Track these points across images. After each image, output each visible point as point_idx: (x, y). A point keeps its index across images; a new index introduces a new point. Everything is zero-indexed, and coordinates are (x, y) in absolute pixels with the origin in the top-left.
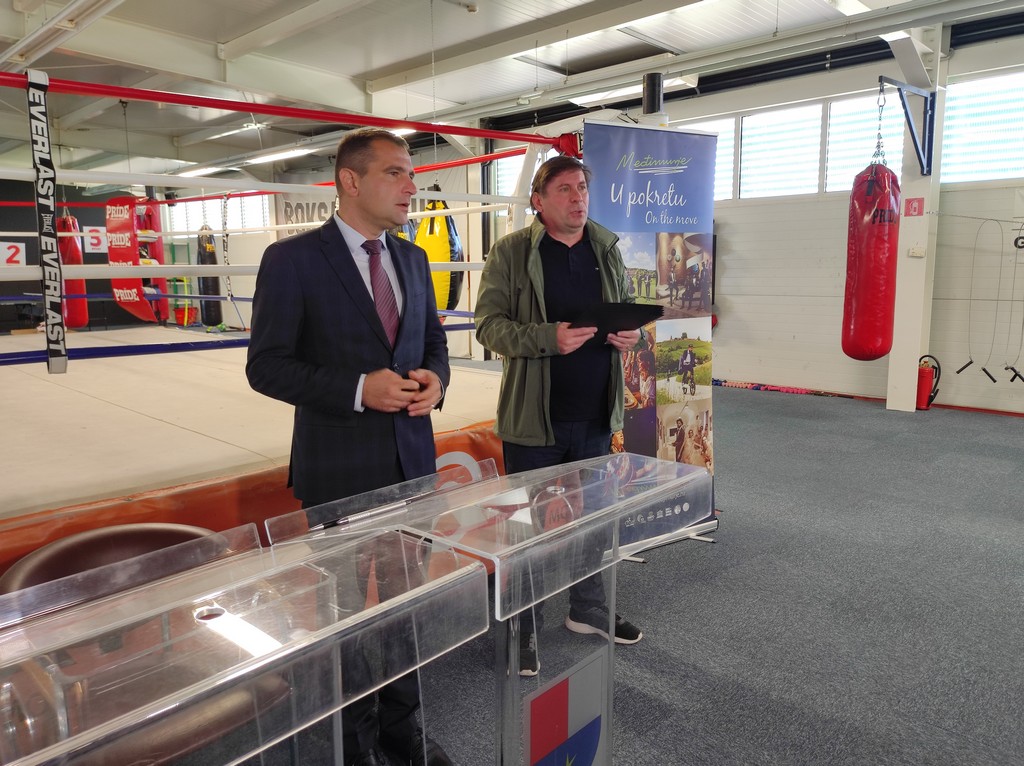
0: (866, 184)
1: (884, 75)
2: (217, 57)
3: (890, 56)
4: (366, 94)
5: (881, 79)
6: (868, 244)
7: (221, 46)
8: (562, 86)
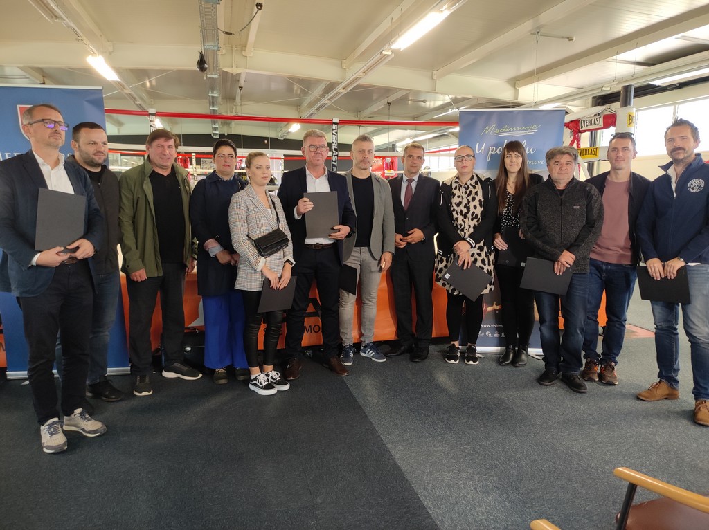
2: (432, 78)
4: (514, 87)
7: (435, 72)
8: (631, 78)
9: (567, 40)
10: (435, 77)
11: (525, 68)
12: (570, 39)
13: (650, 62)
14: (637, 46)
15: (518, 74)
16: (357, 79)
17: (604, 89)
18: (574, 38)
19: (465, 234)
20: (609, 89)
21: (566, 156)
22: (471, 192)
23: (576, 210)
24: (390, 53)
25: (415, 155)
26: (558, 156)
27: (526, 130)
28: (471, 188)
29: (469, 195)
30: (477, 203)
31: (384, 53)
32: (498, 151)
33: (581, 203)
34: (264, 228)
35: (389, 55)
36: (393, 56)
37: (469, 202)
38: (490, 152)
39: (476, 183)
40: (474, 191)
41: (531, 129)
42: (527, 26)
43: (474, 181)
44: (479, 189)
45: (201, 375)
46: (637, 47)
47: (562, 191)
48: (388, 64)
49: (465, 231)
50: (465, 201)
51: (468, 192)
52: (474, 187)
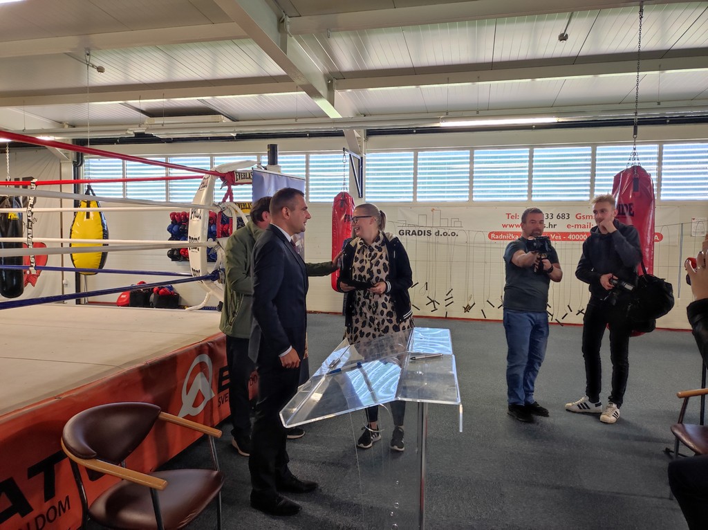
0: (340, 203)
1: (346, 148)
3: (343, 135)
5: (344, 149)
6: (343, 232)
12: (100, 70)
22: (376, 254)
30: (381, 267)
40: (379, 254)
43: (380, 242)
44: (385, 252)
51: (373, 254)
52: (380, 250)
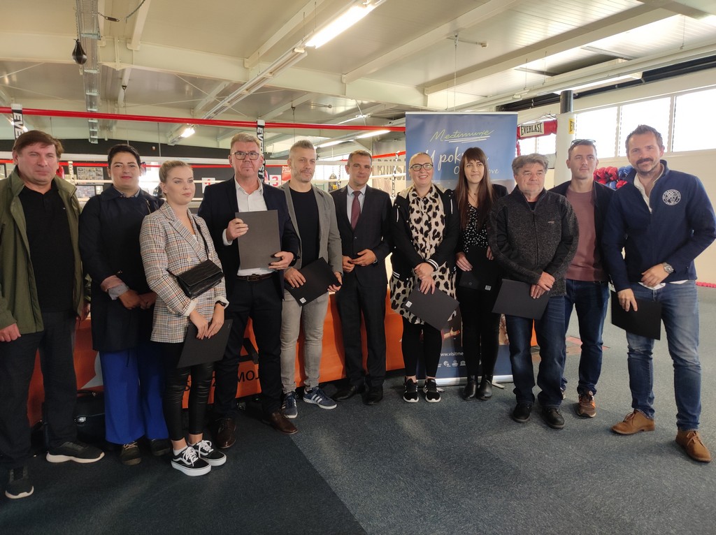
2: (342, 82)
4: (425, 95)
7: (344, 76)
8: (541, 86)
9: (480, 46)
10: (344, 81)
11: (434, 74)
12: (483, 45)
13: (553, 72)
14: (546, 54)
15: (427, 81)
16: (263, 79)
17: (515, 97)
18: (488, 45)
19: (426, 254)
20: (519, 97)
21: (537, 165)
22: (431, 207)
23: (550, 225)
24: (302, 51)
25: (363, 164)
26: (528, 165)
27: (478, 136)
28: (430, 203)
29: (429, 210)
30: (438, 219)
31: (296, 50)
32: (449, 159)
33: (555, 218)
34: (189, 260)
35: (302, 53)
36: (306, 55)
37: (430, 219)
38: (441, 161)
39: (436, 196)
40: (434, 205)
41: (484, 135)
42: (444, 29)
43: (433, 193)
44: (440, 203)
45: (102, 455)
46: (546, 56)
47: (533, 204)
48: (298, 65)
49: (426, 251)
50: (425, 218)
51: (427, 206)
52: (434, 201)
